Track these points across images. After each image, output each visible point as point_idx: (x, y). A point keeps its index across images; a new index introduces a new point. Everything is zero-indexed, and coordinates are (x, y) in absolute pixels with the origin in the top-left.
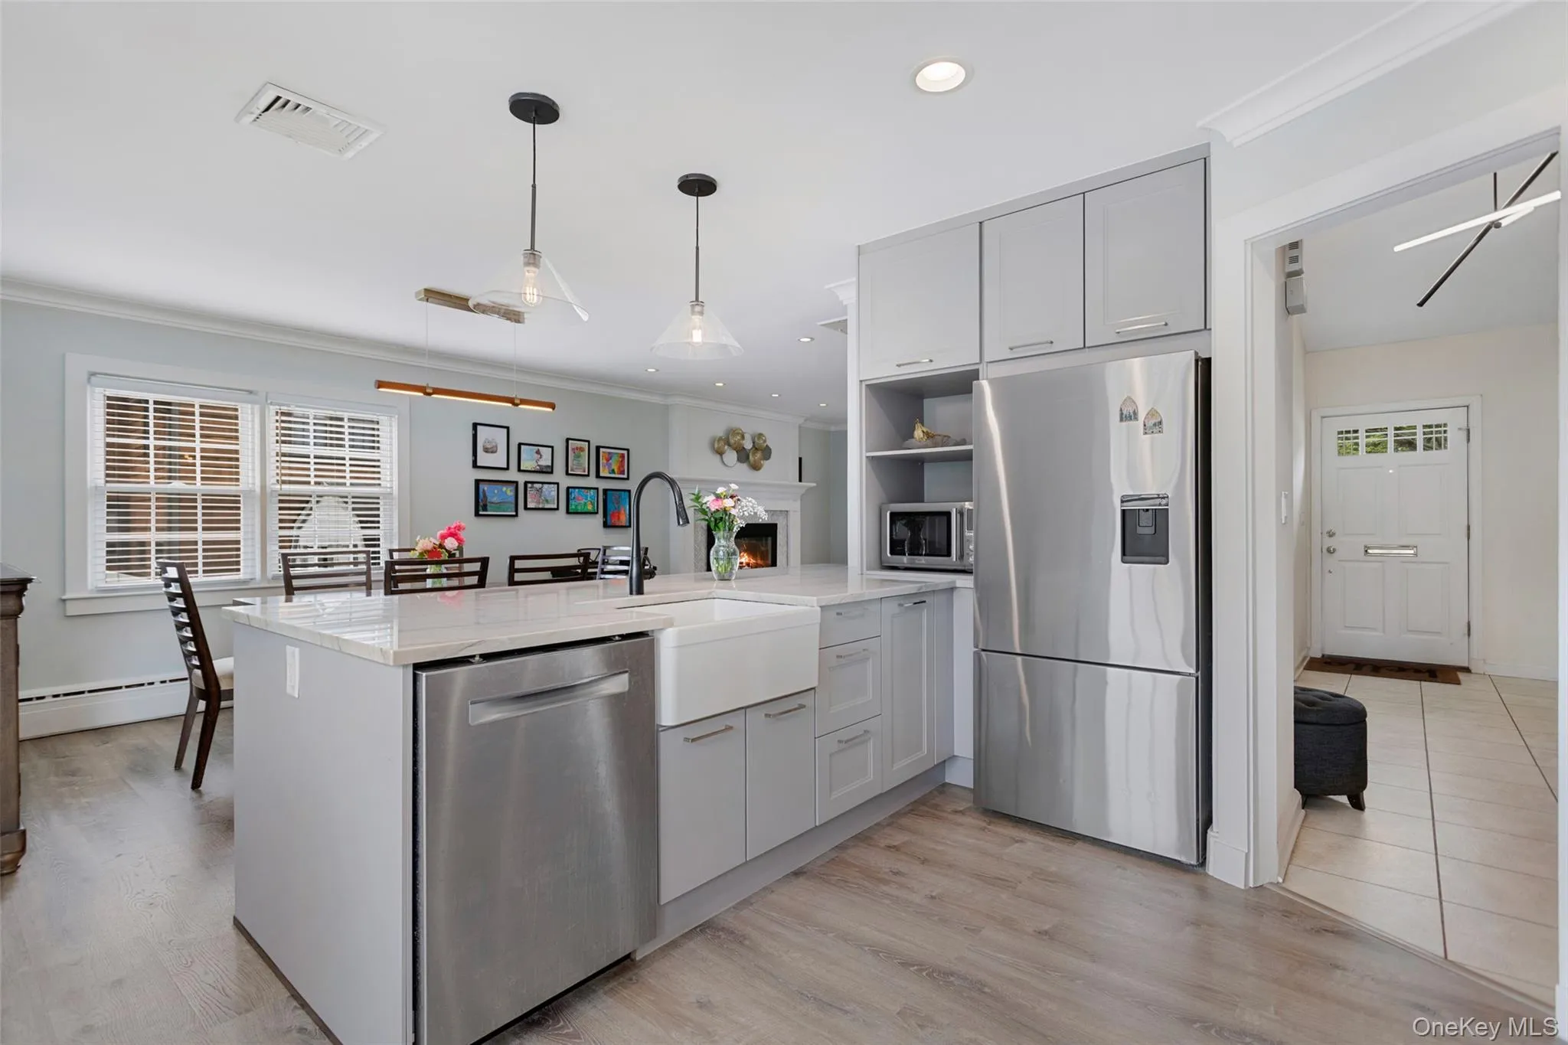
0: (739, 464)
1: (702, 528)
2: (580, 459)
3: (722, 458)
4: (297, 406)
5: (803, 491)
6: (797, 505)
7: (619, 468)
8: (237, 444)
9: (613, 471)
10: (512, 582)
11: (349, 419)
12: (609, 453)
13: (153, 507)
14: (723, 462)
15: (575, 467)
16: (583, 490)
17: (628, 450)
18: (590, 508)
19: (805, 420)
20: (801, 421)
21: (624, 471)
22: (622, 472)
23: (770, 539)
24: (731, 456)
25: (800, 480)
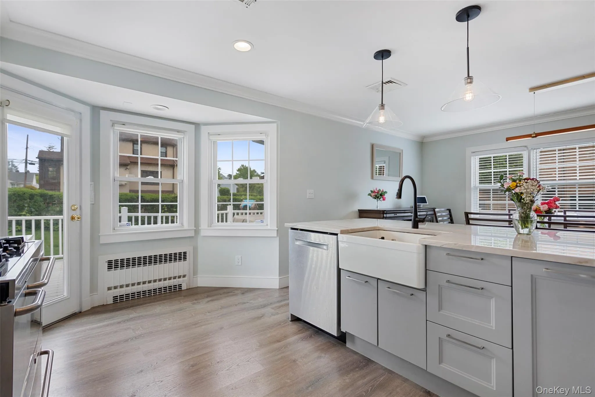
4: (543, 148)
8: (522, 167)
10: (468, 223)
11: (558, 150)
13: (491, 192)
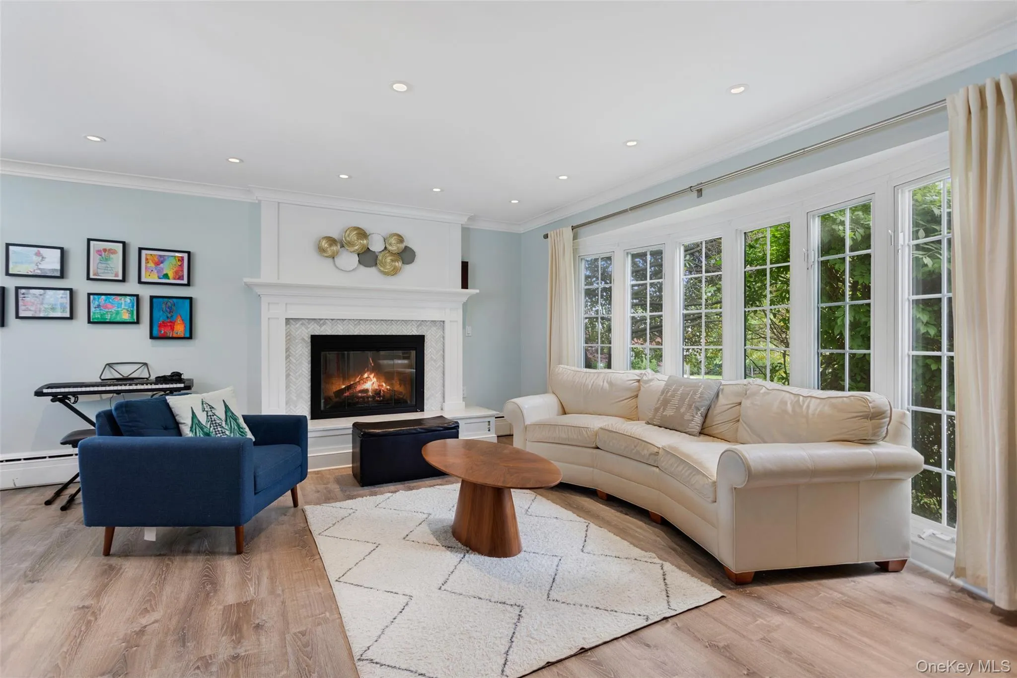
0: (362, 268)
1: (303, 339)
2: (109, 262)
3: (334, 261)
5: (465, 299)
6: (458, 316)
7: (176, 273)
9: (166, 276)
12: (160, 256)
14: (337, 267)
15: (99, 271)
16: (113, 297)
17: (189, 253)
18: (126, 317)
19: (469, 219)
20: (464, 220)
21: (183, 276)
22: (181, 278)
23: (413, 353)
24: (349, 259)
25: (465, 285)
